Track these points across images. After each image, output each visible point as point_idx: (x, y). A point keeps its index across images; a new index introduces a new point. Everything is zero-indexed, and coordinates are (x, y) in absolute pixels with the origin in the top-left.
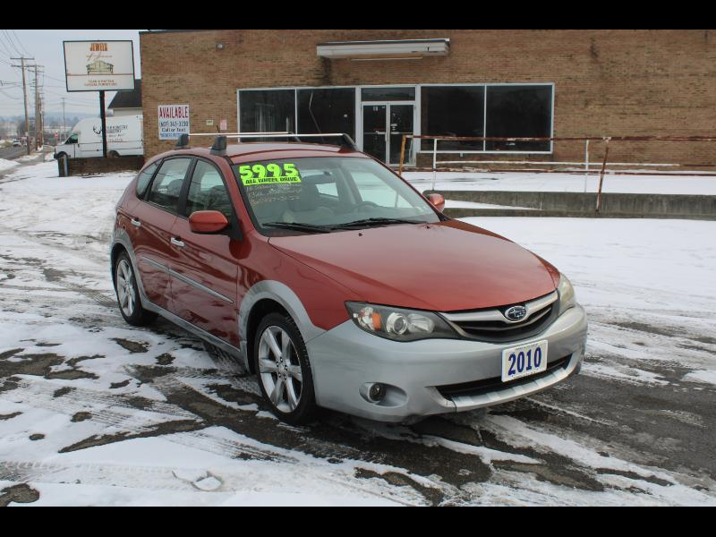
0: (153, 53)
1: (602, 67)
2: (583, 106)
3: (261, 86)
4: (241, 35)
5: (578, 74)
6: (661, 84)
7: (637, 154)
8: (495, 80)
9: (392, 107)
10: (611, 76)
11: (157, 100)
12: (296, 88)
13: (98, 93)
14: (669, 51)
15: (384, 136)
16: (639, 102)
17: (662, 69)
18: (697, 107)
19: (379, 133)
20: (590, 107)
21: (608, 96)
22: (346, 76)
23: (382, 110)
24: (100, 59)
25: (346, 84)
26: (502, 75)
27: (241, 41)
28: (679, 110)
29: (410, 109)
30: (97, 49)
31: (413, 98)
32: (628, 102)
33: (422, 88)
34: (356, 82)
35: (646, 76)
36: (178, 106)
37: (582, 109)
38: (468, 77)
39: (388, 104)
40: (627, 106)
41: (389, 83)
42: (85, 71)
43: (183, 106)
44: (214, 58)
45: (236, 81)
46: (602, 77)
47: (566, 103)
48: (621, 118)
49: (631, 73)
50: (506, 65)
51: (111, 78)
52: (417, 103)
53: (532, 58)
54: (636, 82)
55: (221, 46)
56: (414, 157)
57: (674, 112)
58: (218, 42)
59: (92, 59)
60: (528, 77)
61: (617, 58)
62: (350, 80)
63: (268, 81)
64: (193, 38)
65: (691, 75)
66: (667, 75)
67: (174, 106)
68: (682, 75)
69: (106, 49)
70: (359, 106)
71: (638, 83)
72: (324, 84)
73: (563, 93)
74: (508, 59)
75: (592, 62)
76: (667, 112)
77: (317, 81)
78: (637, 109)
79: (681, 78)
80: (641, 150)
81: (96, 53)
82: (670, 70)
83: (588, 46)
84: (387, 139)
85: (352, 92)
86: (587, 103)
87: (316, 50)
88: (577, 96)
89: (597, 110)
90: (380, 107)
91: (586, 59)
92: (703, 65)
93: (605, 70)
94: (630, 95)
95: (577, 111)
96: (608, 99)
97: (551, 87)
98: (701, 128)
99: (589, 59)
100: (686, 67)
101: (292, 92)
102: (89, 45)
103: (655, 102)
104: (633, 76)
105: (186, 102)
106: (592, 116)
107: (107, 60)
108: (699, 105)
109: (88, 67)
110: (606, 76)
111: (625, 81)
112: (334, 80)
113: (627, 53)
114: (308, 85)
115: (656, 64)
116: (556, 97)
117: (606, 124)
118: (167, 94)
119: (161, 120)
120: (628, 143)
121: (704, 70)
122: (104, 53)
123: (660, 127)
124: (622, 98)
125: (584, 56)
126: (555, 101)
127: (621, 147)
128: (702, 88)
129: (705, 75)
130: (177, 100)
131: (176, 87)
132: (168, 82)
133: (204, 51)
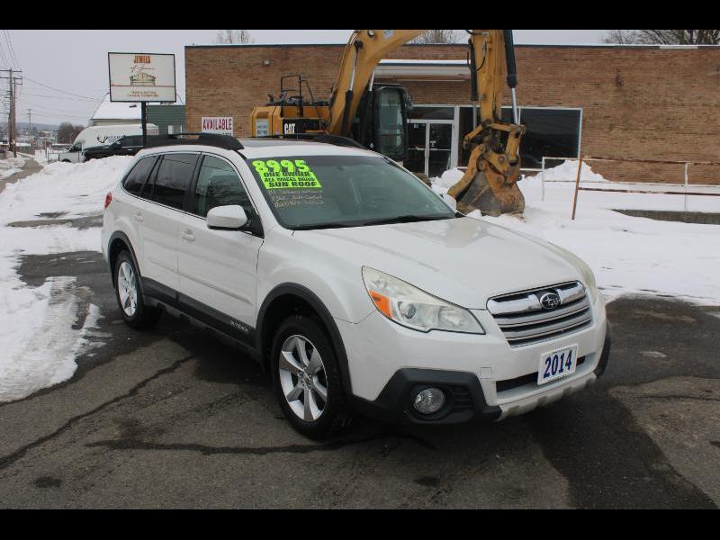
0: (198, 67)
1: (625, 96)
2: (606, 130)
4: (286, 53)
5: (605, 101)
6: (677, 113)
7: (654, 175)
8: (529, 103)
9: (431, 125)
10: (633, 104)
11: (201, 112)
13: (141, 104)
14: (685, 83)
15: (423, 152)
16: (658, 128)
17: (679, 100)
18: (708, 134)
19: (418, 149)
20: (614, 131)
21: (630, 121)
23: (422, 127)
24: (144, 71)
26: (536, 99)
27: (287, 59)
28: (692, 137)
29: (449, 127)
30: (141, 61)
32: (648, 127)
33: (461, 108)
35: (665, 104)
36: (222, 118)
37: (607, 133)
38: (504, 100)
39: (428, 122)
40: (647, 132)
41: (430, 103)
42: (128, 82)
43: (228, 118)
44: (260, 74)
46: (625, 104)
47: (593, 127)
48: (641, 142)
49: (651, 102)
50: (540, 90)
51: (153, 89)
52: (455, 123)
53: (563, 85)
54: (656, 110)
55: (267, 63)
57: (688, 137)
58: (265, 58)
59: (136, 70)
60: (559, 102)
61: (639, 88)
64: (239, 53)
65: (704, 105)
66: (683, 105)
67: (218, 119)
68: (695, 105)
69: (149, 62)
71: (657, 110)
73: (590, 118)
74: (541, 85)
75: (617, 91)
76: (681, 137)
78: (655, 134)
79: (694, 108)
80: (657, 171)
81: (140, 65)
82: (686, 101)
83: (614, 76)
84: (427, 155)
86: (611, 127)
88: (603, 121)
89: (620, 134)
90: (420, 125)
91: (611, 87)
92: (715, 97)
93: (628, 99)
94: (650, 121)
95: (602, 135)
96: (630, 125)
97: (579, 112)
98: (711, 153)
99: (615, 88)
100: (700, 98)
102: (133, 57)
103: (671, 129)
104: (653, 104)
105: (231, 115)
106: (616, 139)
107: (150, 73)
108: (710, 132)
109: (132, 78)
110: (629, 103)
111: (645, 108)
113: (649, 84)
115: (674, 94)
116: (584, 121)
117: (628, 147)
118: (211, 107)
120: (646, 165)
121: (714, 102)
122: (147, 66)
123: (675, 151)
124: (643, 124)
125: (611, 85)
126: (583, 124)
127: (640, 169)
128: (712, 117)
129: (716, 106)
130: (221, 112)
131: (220, 100)
132: (212, 95)
133: (249, 66)
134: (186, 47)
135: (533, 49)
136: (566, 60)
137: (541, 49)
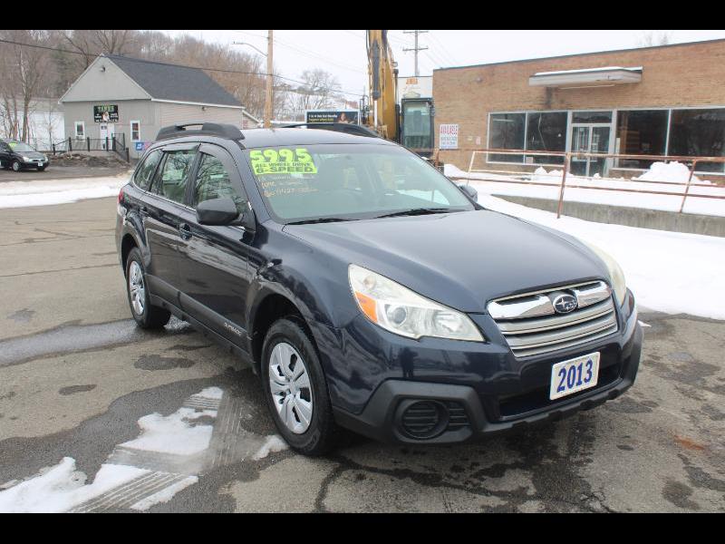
3: (504, 110)
4: (493, 70)
8: (679, 104)
9: (594, 128)
11: (441, 121)
12: (527, 113)
22: (562, 102)
23: (586, 131)
24: (412, 90)
25: (562, 108)
26: (685, 99)
27: (493, 75)
29: (608, 129)
30: (410, 83)
31: (610, 121)
33: (620, 113)
34: (570, 106)
36: (452, 125)
38: (655, 102)
39: (591, 126)
41: (592, 108)
43: (455, 125)
44: (475, 89)
45: (488, 106)
50: (689, 90)
52: (613, 125)
53: (714, 82)
55: (479, 79)
56: (608, 171)
58: (478, 75)
59: (407, 90)
60: (709, 100)
62: (563, 105)
63: (509, 106)
67: (450, 126)
69: (417, 83)
70: (570, 125)
72: (546, 109)
77: (540, 107)
81: (409, 86)
85: (565, 115)
87: (528, 81)
90: (584, 128)
101: (524, 115)
102: (406, 80)
105: (457, 122)
107: (417, 91)
112: (552, 106)
114: (535, 109)
118: (446, 116)
119: (441, 135)
122: (415, 86)
130: (451, 120)
131: (452, 111)
132: (448, 107)
133: (470, 83)
134: (435, 71)
135: (686, 48)
136: (718, 55)
137: (693, 46)
